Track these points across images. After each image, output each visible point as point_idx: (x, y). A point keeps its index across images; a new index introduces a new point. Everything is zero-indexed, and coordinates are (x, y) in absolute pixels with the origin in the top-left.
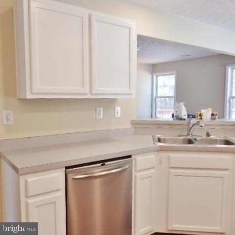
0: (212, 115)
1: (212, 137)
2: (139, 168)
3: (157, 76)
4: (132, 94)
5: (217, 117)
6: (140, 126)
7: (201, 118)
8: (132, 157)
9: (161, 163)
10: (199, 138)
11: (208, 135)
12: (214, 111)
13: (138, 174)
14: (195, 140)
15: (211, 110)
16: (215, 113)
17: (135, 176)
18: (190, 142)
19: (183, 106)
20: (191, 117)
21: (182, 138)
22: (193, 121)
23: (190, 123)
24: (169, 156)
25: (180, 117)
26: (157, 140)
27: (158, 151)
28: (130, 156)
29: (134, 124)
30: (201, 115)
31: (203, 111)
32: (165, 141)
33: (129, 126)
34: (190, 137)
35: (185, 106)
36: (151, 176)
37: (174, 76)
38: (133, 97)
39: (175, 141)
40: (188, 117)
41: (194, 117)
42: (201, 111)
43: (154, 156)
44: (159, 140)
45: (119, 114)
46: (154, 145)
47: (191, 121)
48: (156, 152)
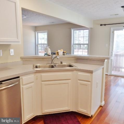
0: (63, 53)
1: (63, 64)
2: (24, 83)
3: (38, 33)
4: (19, 42)
5: (65, 54)
6: (26, 60)
7: (58, 55)
8: (20, 77)
9: (37, 79)
10: (57, 65)
11: (61, 63)
12: (64, 51)
13: (24, 87)
14: (55, 66)
15: (62, 50)
16: (65, 52)
17: (22, 88)
18: (52, 67)
19: (49, 48)
20: (53, 54)
21: (48, 65)
22: (54, 56)
23: (52, 57)
24: (41, 75)
25: (47, 54)
26: (35, 67)
27: (35, 73)
28: (18, 77)
29: (22, 59)
30: (58, 53)
31: (59, 51)
32: (39, 67)
33: (19, 60)
34: (53, 64)
35: (50, 48)
36: (32, 87)
37: (47, 33)
38: (20, 43)
39: (45, 67)
40: (52, 54)
41: (54, 54)
42: (58, 51)
43: (33, 75)
44: (36, 67)
45: (13, 53)
46: (33, 70)
47: (53, 56)
48: (34, 74)
